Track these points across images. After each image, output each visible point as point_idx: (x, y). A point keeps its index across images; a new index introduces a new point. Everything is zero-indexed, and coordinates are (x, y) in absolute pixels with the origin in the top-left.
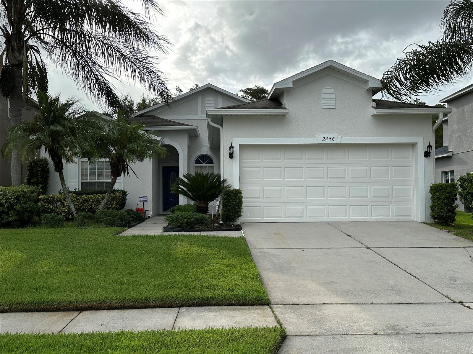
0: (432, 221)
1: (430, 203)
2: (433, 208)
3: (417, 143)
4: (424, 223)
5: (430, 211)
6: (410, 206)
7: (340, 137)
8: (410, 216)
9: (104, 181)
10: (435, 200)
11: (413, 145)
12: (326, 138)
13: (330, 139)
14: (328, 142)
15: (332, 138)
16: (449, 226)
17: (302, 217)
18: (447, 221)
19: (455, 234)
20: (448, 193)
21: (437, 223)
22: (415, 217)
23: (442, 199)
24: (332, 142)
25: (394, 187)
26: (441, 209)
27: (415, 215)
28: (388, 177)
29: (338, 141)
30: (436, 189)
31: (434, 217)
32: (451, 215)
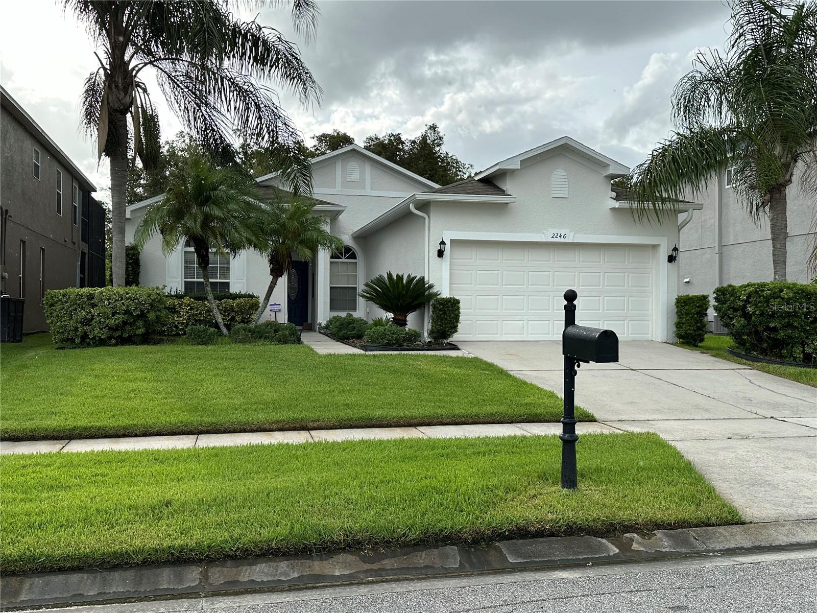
0: (677, 340)
1: (676, 320)
2: (678, 325)
3: (659, 245)
4: (665, 342)
5: (675, 329)
6: (647, 322)
7: (572, 234)
8: (648, 334)
9: (218, 280)
10: (682, 315)
11: (655, 247)
12: (556, 235)
13: (560, 236)
14: (559, 240)
15: (563, 235)
16: (697, 346)
17: (523, 334)
18: (695, 340)
19: (712, 356)
20: (698, 307)
21: (683, 343)
22: (654, 336)
23: (691, 314)
24: (562, 240)
25: (630, 298)
26: (690, 326)
27: (654, 333)
28: (624, 286)
29: (569, 239)
30: (684, 302)
31: (679, 336)
32: (700, 334)
